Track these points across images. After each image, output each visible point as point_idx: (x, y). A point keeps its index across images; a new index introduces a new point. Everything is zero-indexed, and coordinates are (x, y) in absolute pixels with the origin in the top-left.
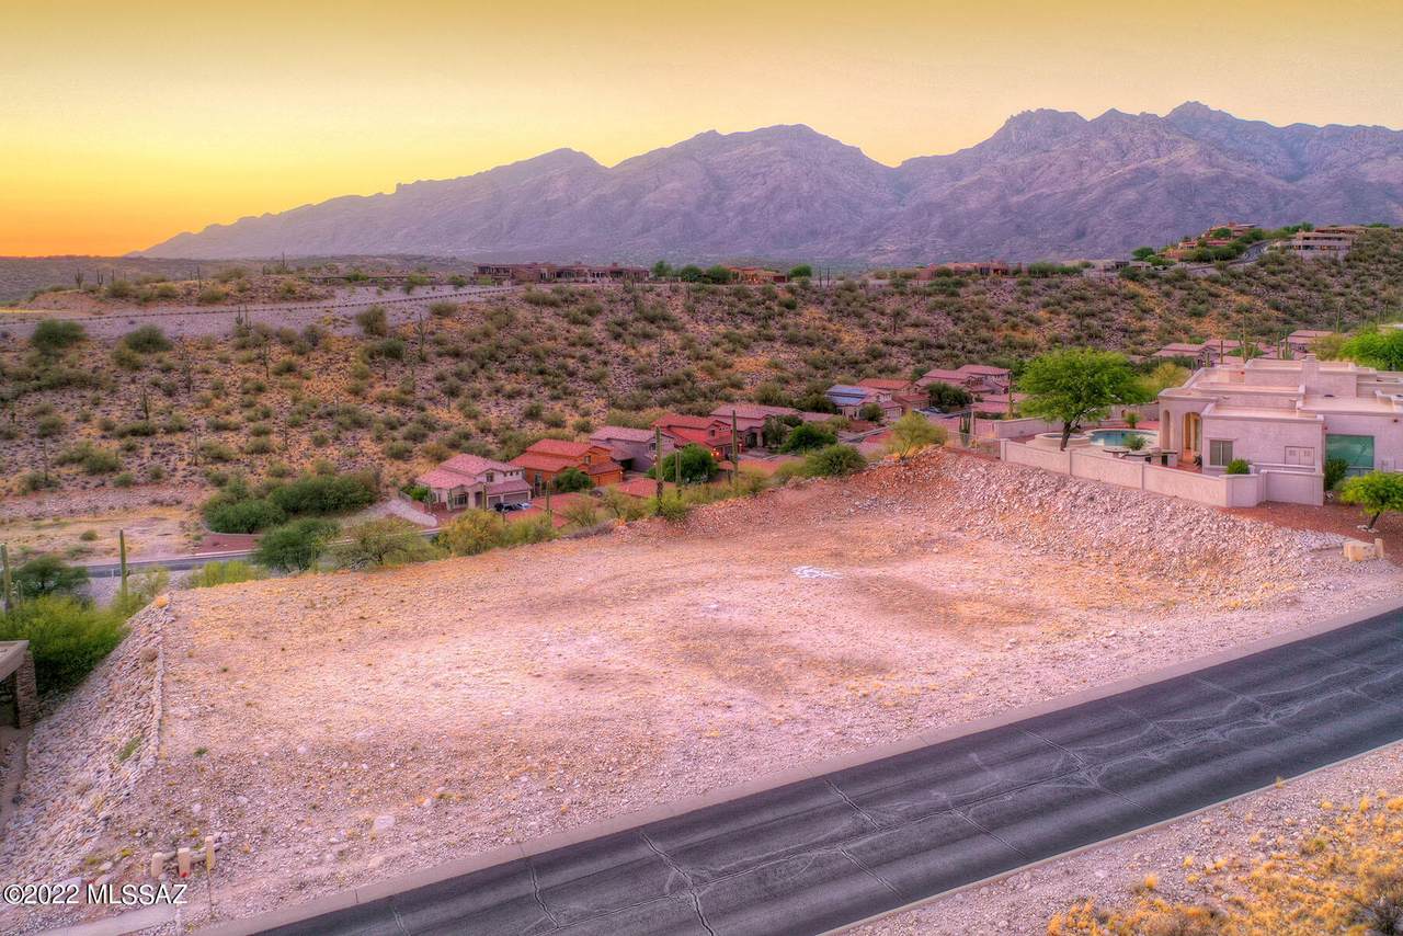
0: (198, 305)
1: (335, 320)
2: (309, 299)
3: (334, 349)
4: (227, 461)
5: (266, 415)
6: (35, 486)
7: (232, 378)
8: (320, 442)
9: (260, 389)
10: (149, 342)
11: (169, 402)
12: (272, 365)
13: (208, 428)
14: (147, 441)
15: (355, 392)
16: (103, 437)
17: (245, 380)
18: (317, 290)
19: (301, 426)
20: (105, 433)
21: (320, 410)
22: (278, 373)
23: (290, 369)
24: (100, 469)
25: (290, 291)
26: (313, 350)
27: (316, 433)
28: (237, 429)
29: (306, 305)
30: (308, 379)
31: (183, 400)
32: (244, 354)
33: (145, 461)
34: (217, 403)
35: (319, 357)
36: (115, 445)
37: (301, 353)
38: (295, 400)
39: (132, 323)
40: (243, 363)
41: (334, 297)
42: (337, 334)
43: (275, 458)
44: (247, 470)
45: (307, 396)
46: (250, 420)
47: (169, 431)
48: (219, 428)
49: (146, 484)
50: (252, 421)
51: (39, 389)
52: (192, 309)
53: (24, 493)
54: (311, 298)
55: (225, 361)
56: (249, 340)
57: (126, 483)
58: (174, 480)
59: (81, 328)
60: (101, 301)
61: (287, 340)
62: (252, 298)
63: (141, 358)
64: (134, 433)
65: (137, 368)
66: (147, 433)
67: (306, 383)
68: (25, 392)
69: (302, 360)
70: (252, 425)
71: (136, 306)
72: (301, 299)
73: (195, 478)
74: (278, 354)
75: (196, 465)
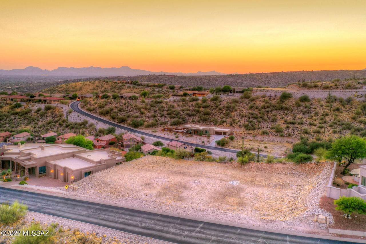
0: (323, 89)
1: (358, 96)
2: (354, 89)
3: (354, 104)
4: (308, 134)
5: (325, 122)
6: (264, 133)
7: (321, 111)
8: (335, 132)
9: (327, 115)
10: (305, 99)
11: (303, 116)
12: (334, 108)
13: (308, 124)
14: (292, 125)
15: (354, 118)
16: (284, 123)
17: (324, 112)
18: (358, 86)
19: (332, 127)
20: (285, 123)
21: (340, 123)
22: (334, 111)
23: (338, 110)
24: (279, 131)
25: (349, 86)
26: (347, 104)
27: (336, 129)
28: (315, 125)
29: (353, 90)
30: (342, 113)
31: (306, 116)
32: (328, 104)
33: (289, 131)
34: (314, 118)
35: (348, 107)
36: (285, 125)
37: (343, 105)
38: (335, 119)
39: (303, 94)
40: (326, 107)
41: (362, 88)
42: (357, 100)
43: (320, 135)
44: (311, 137)
45: (339, 118)
46: (320, 123)
47: (299, 124)
48: (311, 124)
49: (286, 137)
50: (321, 124)
51: (276, 110)
52: (321, 90)
53: (261, 135)
54: (355, 88)
55: (322, 106)
56: (331, 100)
57: (282, 136)
58: (293, 137)
59: (291, 94)
60: (300, 87)
61: (341, 101)
62: (338, 88)
63: (301, 103)
64: (291, 123)
65: (299, 106)
66: (293, 123)
67: (341, 114)
68: (273, 110)
69: (342, 107)
70: (320, 125)
71: (307, 89)
72: (352, 88)
73: (297, 137)
74: (336, 105)
75: (300, 134)
